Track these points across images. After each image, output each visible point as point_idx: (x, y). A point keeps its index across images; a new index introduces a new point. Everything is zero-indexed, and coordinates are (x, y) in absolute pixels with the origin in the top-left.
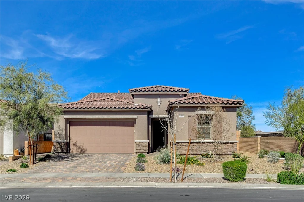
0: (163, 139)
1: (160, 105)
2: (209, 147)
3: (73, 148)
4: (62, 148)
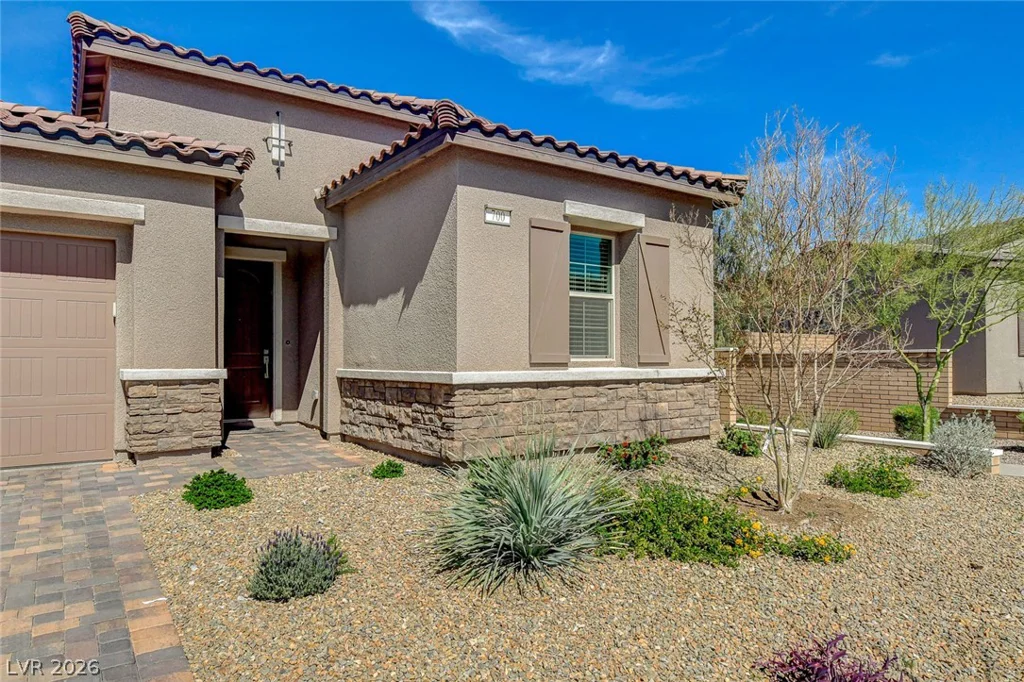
0: (266, 360)
1: (283, 164)
2: (622, 403)
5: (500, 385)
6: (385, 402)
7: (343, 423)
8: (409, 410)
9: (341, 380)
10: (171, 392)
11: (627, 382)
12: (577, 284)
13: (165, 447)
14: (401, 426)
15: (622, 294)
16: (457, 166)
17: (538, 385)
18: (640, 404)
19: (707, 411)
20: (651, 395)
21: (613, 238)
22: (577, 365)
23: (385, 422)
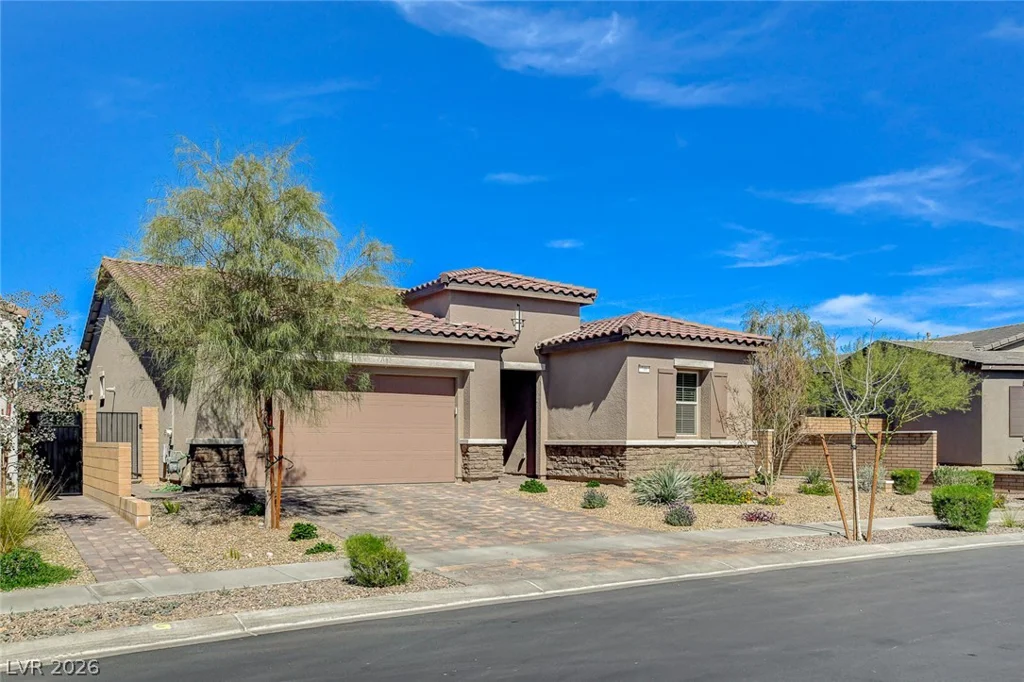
1: (520, 331)
2: (701, 457)
3: (256, 469)
4: (232, 469)
5: (645, 446)
6: (582, 456)
7: (548, 469)
8: (598, 459)
9: (547, 447)
10: (486, 450)
11: (704, 447)
12: (679, 398)
13: (483, 476)
14: (592, 467)
15: (702, 401)
16: (627, 349)
17: (661, 447)
18: (710, 458)
19: (748, 463)
20: (716, 453)
21: (697, 373)
22: (678, 438)
23: (581, 466)
